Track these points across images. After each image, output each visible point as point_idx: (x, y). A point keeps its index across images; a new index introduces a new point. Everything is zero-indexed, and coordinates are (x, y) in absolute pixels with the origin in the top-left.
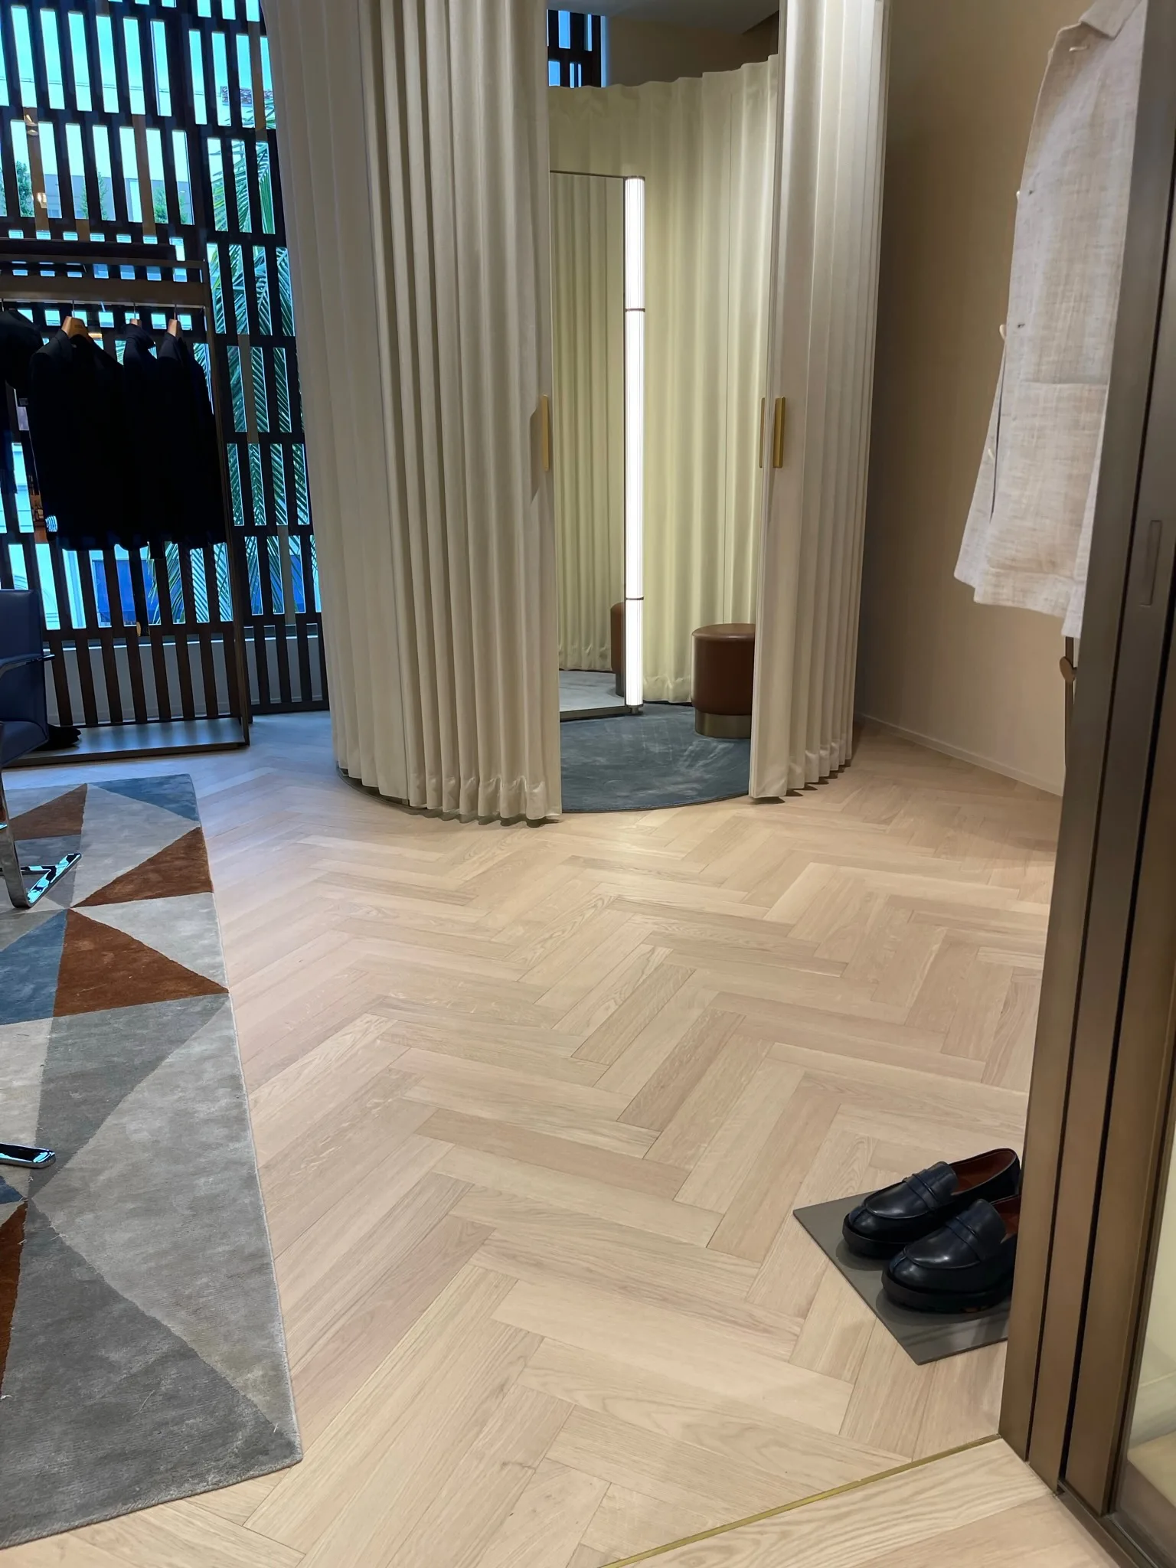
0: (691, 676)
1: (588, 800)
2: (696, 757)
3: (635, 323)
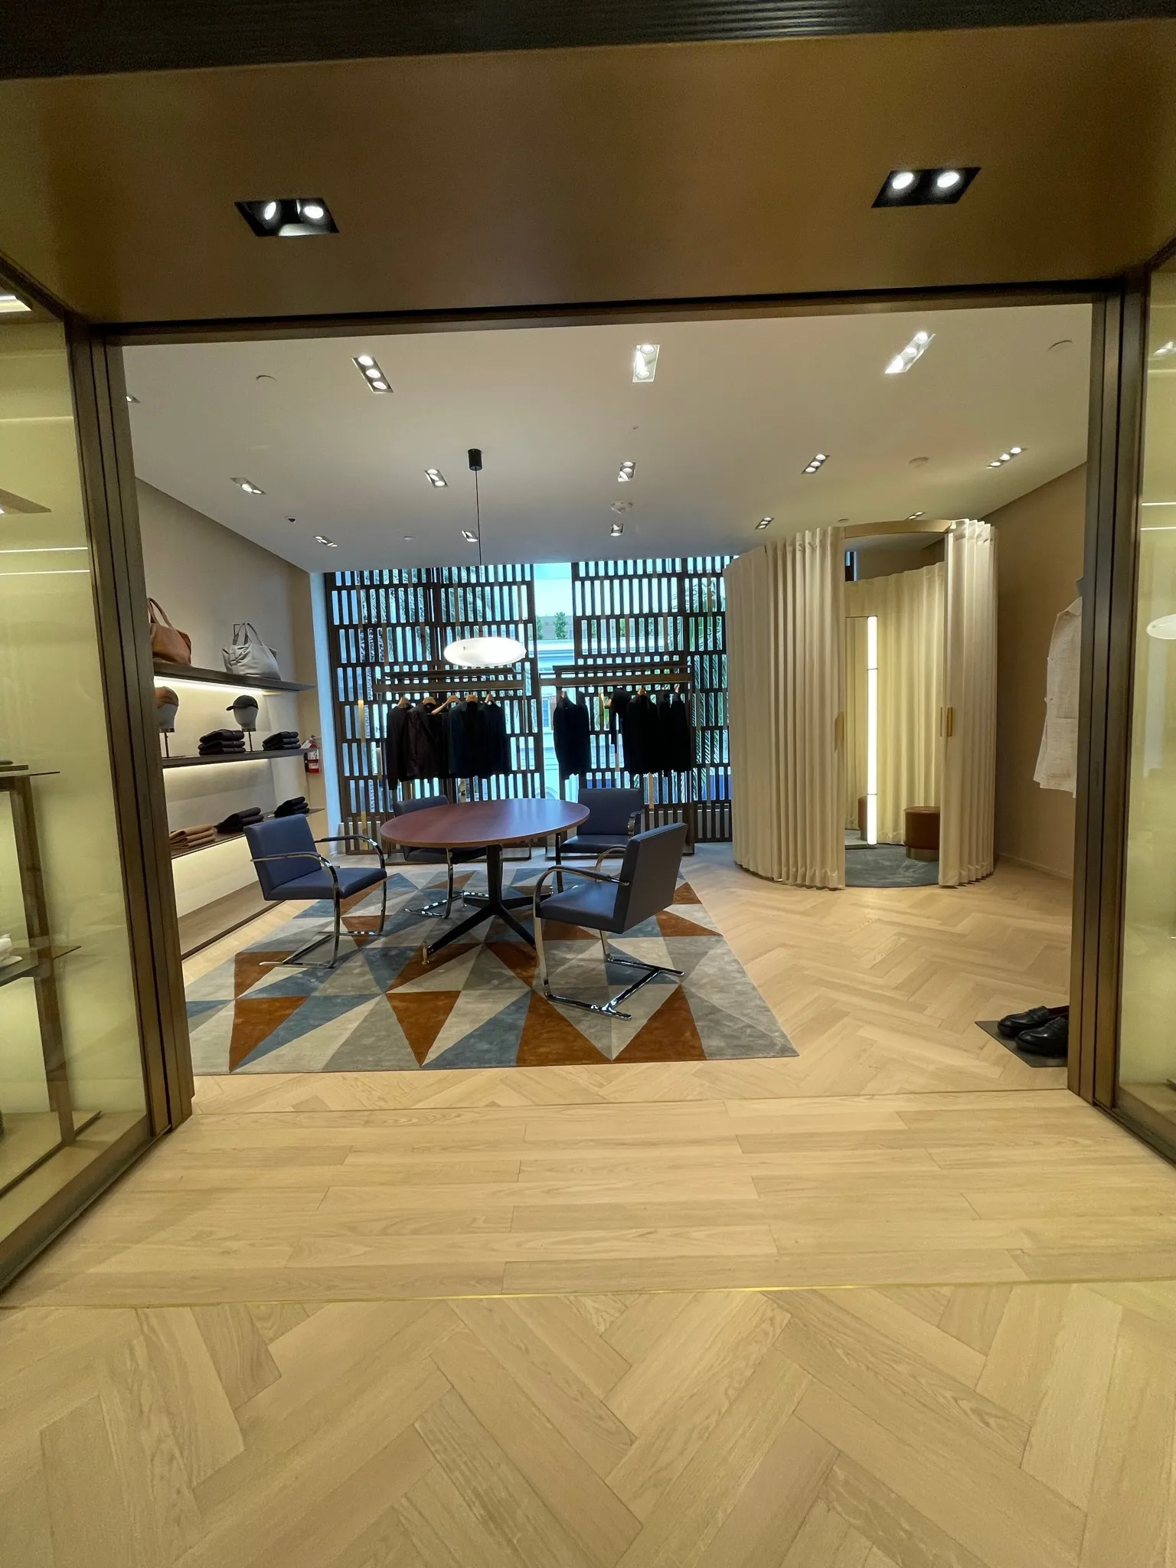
0: (902, 831)
1: (856, 882)
2: (908, 868)
3: (873, 677)
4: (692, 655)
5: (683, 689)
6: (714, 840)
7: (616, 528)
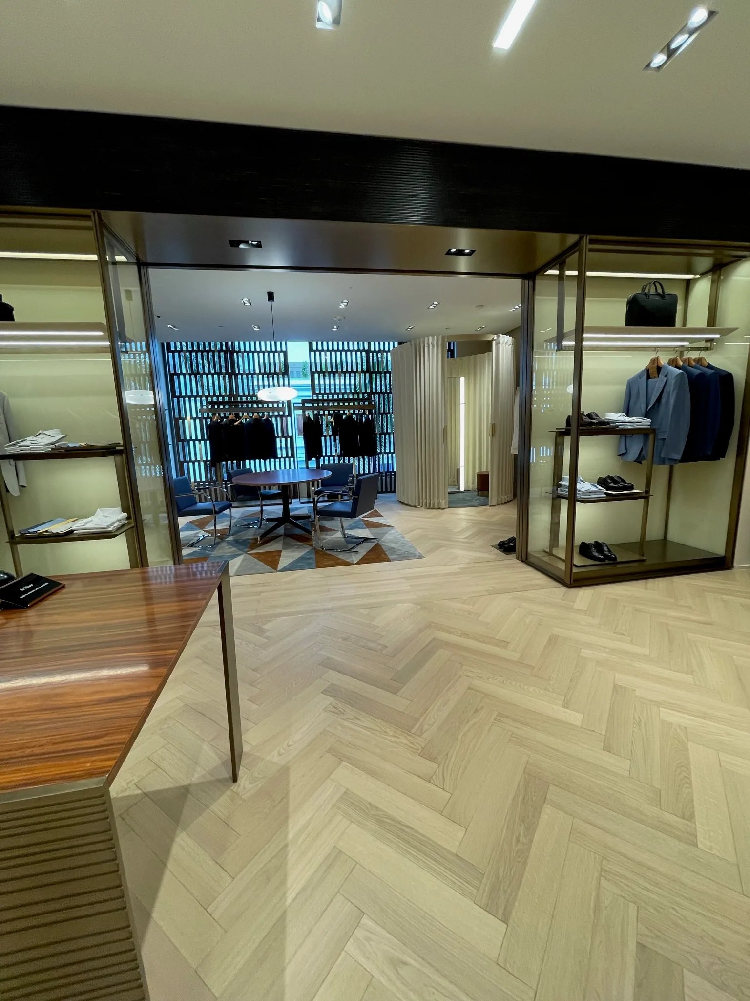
0: (476, 484)
1: (454, 506)
2: (476, 499)
3: (462, 408)
4: (374, 394)
5: (370, 412)
6: (386, 492)
7: (335, 327)
